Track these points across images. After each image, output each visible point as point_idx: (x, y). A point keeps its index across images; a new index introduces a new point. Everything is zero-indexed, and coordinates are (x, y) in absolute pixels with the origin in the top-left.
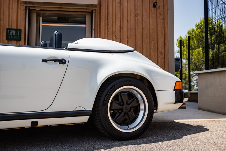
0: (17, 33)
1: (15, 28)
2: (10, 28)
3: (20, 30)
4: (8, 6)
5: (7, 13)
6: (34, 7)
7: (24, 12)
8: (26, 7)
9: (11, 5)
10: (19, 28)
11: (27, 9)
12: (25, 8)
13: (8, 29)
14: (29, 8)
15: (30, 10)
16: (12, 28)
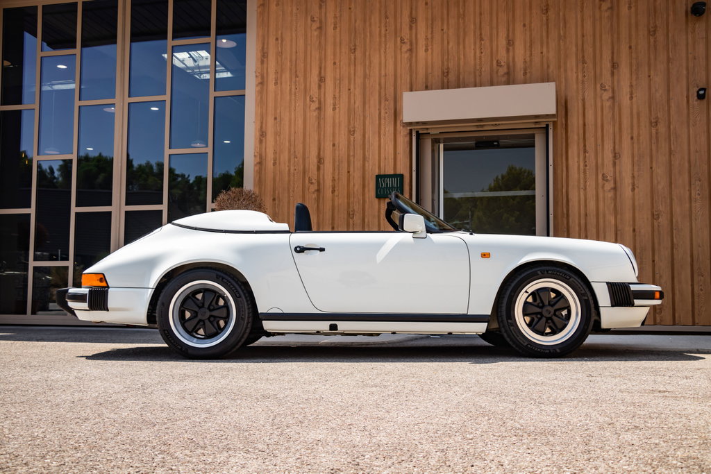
0: (395, 183)
1: (392, 172)
2: (382, 173)
3: (402, 176)
4: (377, 129)
5: (376, 144)
6: (427, 129)
7: (407, 139)
8: (411, 130)
9: (383, 127)
10: (398, 172)
11: (414, 134)
12: (408, 132)
13: (378, 177)
14: (417, 132)
15: (418, 135)
16: (386, 174)
